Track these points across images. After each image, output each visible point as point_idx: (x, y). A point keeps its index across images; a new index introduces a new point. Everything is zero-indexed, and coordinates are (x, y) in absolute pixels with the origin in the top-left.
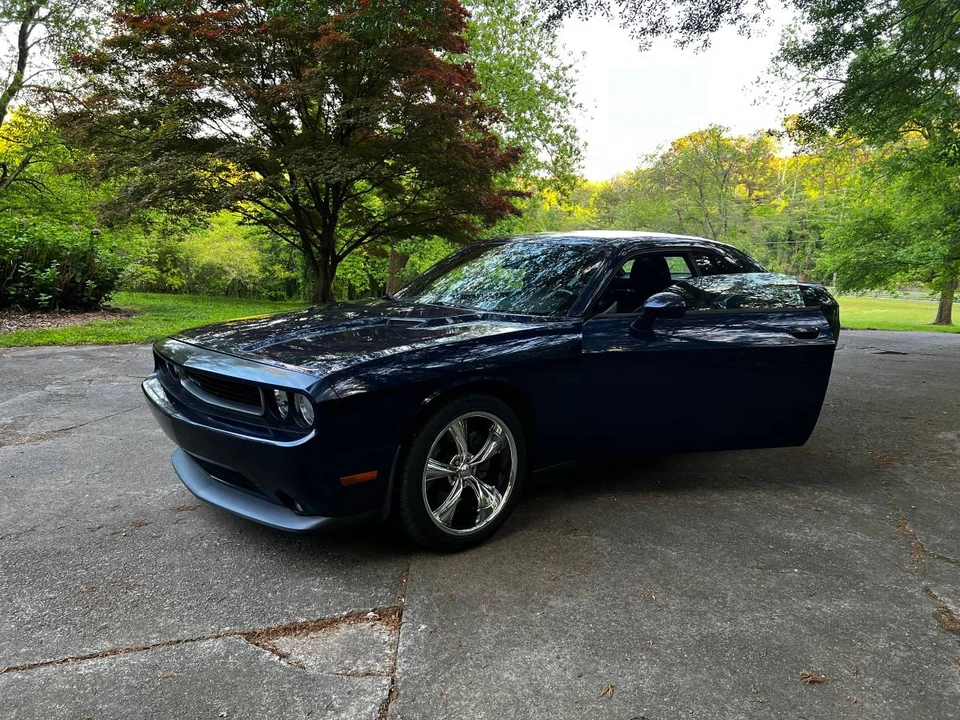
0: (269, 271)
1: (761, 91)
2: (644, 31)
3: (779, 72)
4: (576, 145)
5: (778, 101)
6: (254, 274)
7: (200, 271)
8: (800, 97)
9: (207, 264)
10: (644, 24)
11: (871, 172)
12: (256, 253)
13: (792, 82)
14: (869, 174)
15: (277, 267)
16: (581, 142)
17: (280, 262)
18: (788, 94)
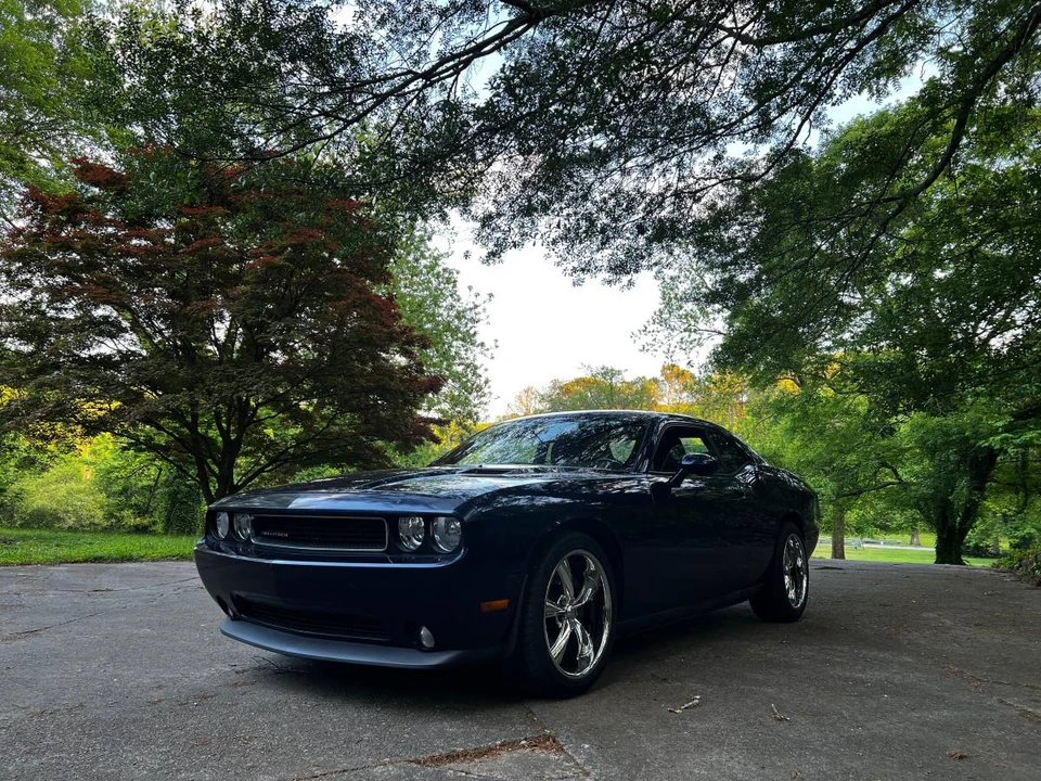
0: (116, 517)
1: (649, 338)
2: (575, 270)
3: (664, 323)
4: (478, 381)
5: (665, 348)
6: (96, 521)
7: (28, 517)
8: (684, 346)
9: (38, 510)
10: (576, 264)
11: (759, 413)
12: (102, 497)
13: (676, 332)
14: (757, 415)
15: (126, 513)
16: (483, 379)
17: (131, 507)
18: (673, 343)
